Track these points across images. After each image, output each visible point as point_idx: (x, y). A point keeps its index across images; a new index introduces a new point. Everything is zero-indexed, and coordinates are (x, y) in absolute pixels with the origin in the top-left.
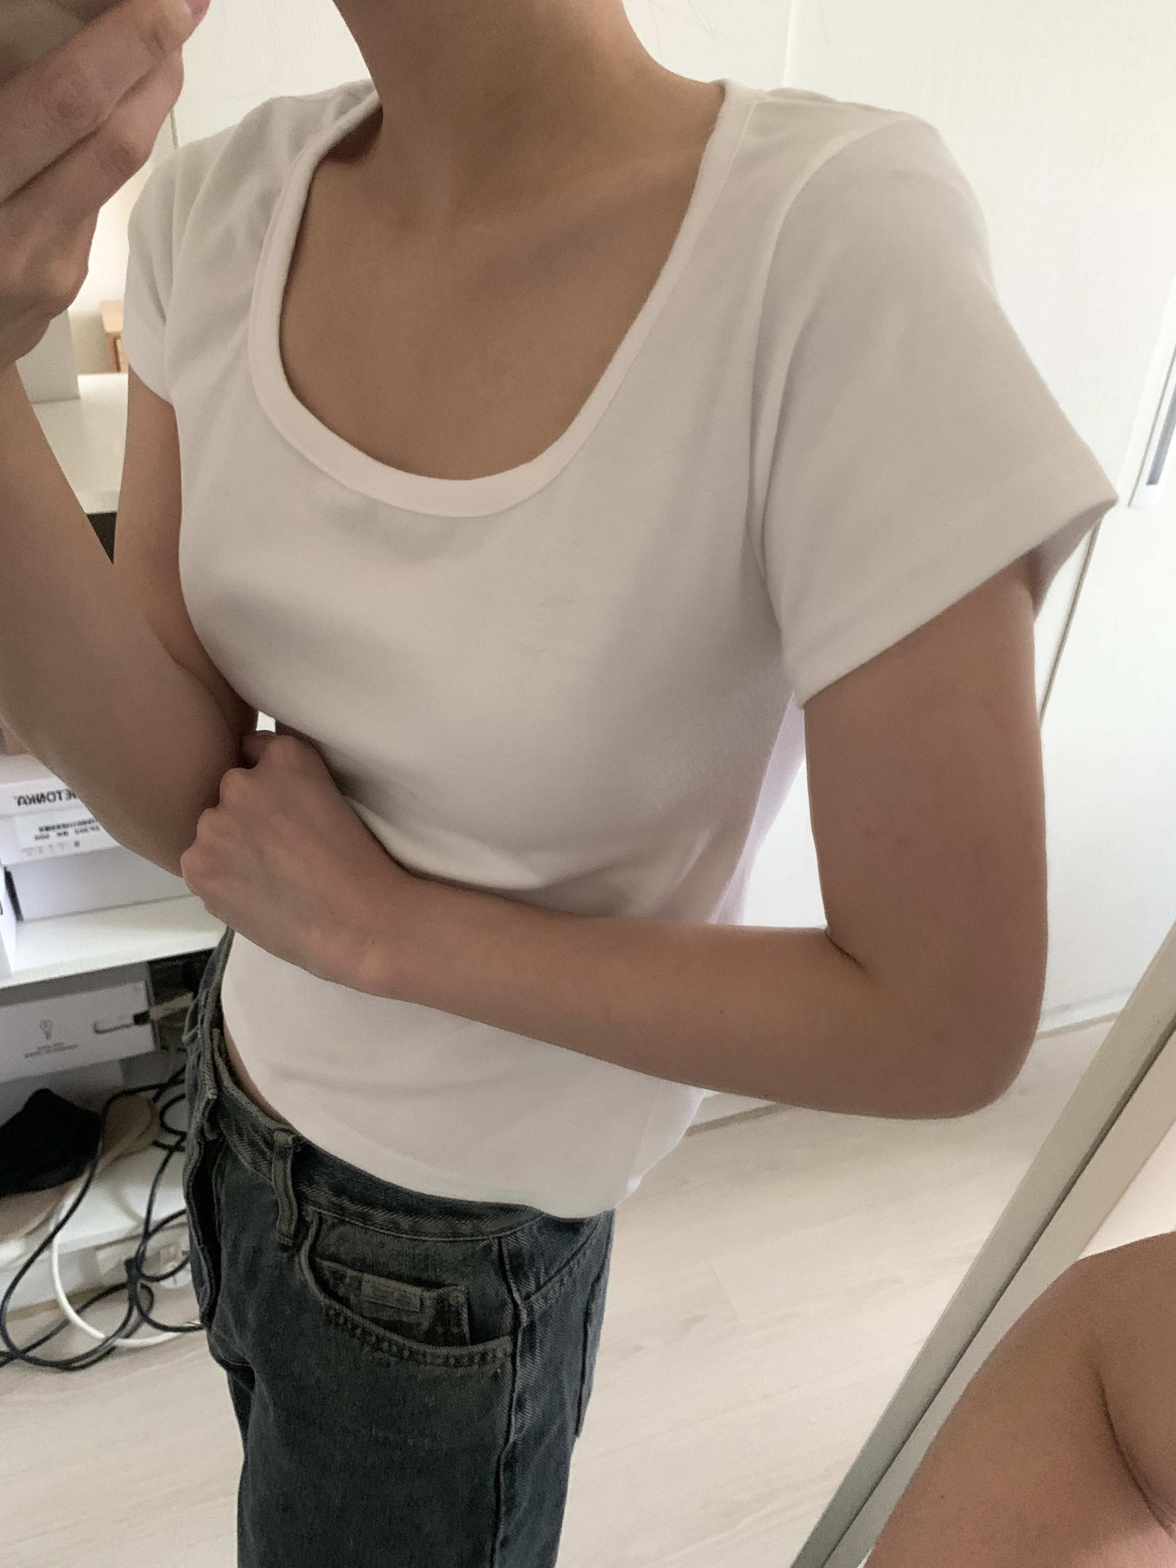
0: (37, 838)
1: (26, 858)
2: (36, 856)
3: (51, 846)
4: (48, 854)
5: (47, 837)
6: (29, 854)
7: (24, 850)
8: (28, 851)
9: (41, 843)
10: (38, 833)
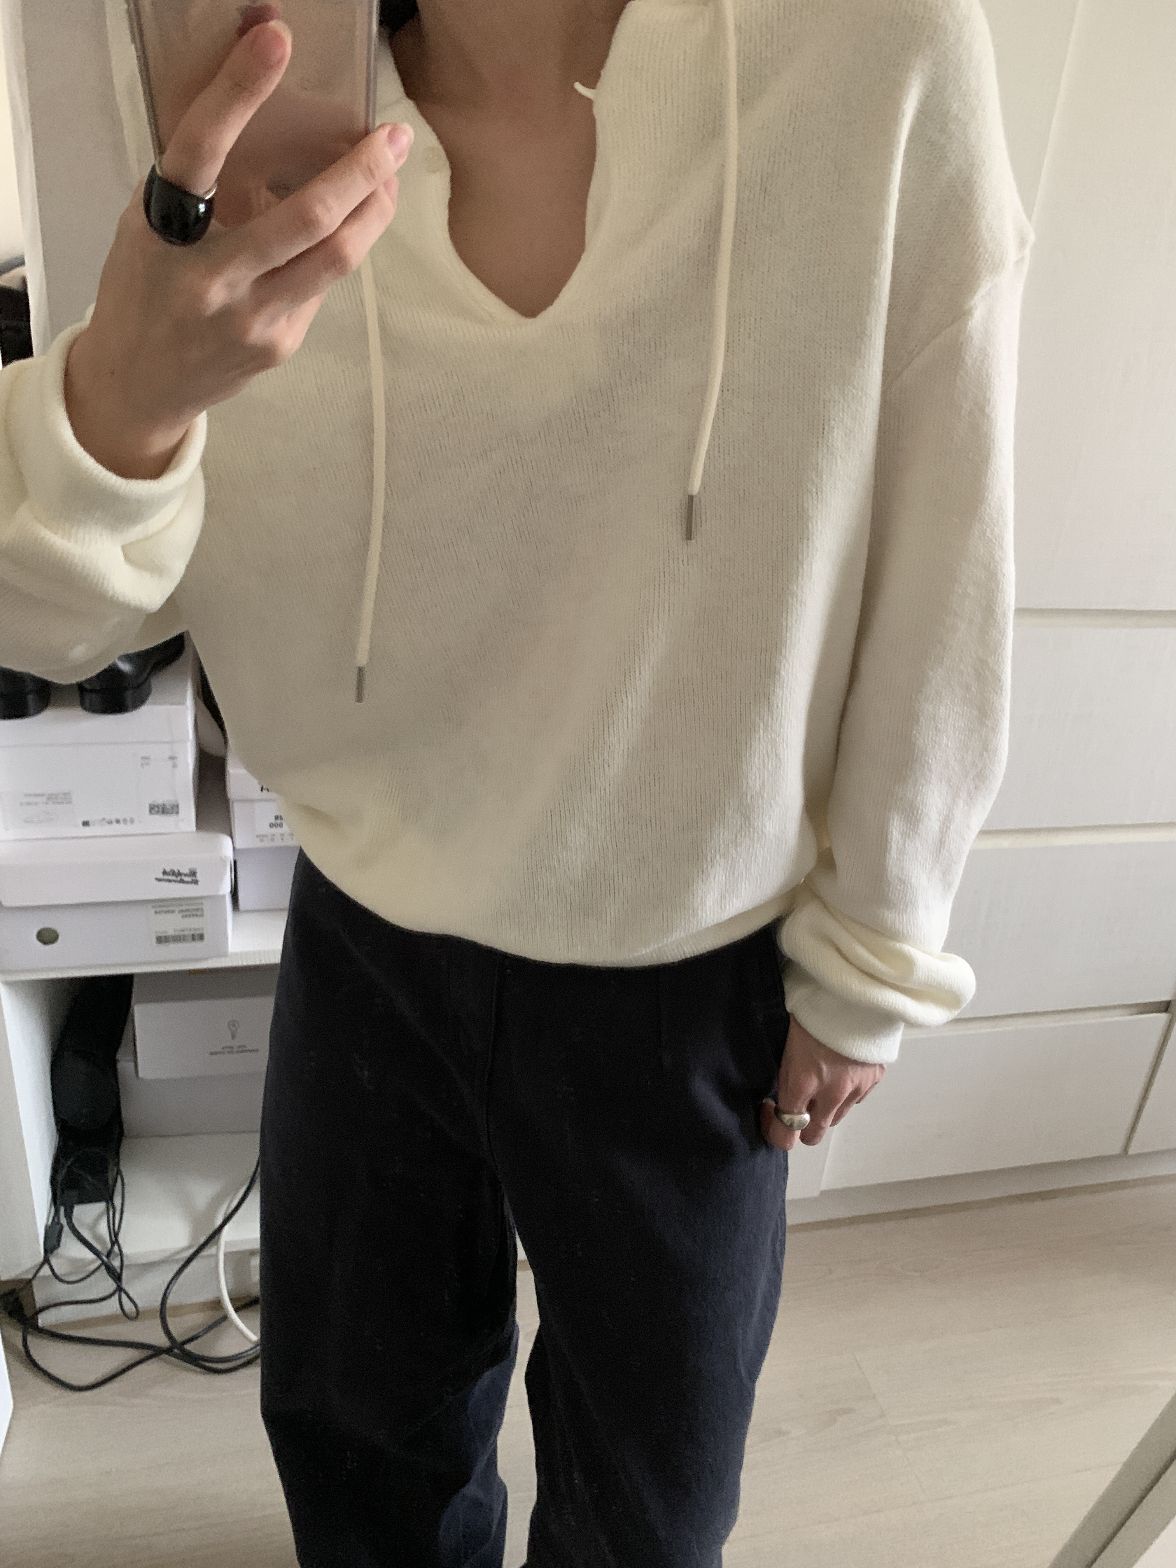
0: (271, 825)
1: (258, 844)
2: (267, 844)
3: (282, 835)
4: (278, 843)
5: (281, 825)
6: (262, 841)
7: (258, 836)
8: (261, 837)
9: (275, 830)
10: (273, 821)
